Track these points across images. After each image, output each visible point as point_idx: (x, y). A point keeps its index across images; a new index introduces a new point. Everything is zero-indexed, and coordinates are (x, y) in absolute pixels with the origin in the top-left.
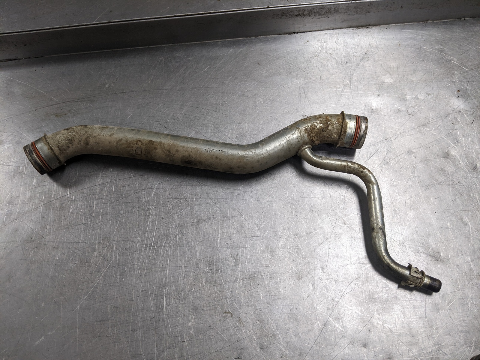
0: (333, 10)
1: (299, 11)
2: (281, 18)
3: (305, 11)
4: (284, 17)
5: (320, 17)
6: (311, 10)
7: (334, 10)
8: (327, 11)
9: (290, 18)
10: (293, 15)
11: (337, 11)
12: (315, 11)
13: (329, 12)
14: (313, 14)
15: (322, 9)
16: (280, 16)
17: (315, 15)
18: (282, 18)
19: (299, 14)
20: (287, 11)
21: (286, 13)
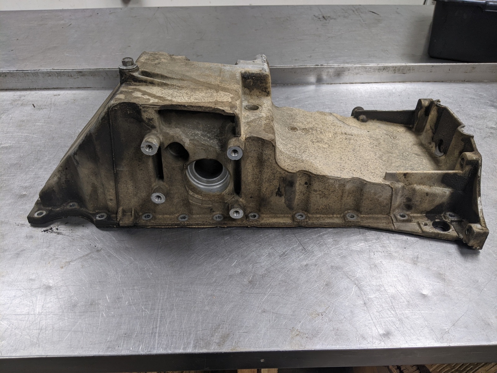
0: (411, 68)
3: (396, 68)
11: (414, 70)
20: (387, 67)
21: (386, 68)
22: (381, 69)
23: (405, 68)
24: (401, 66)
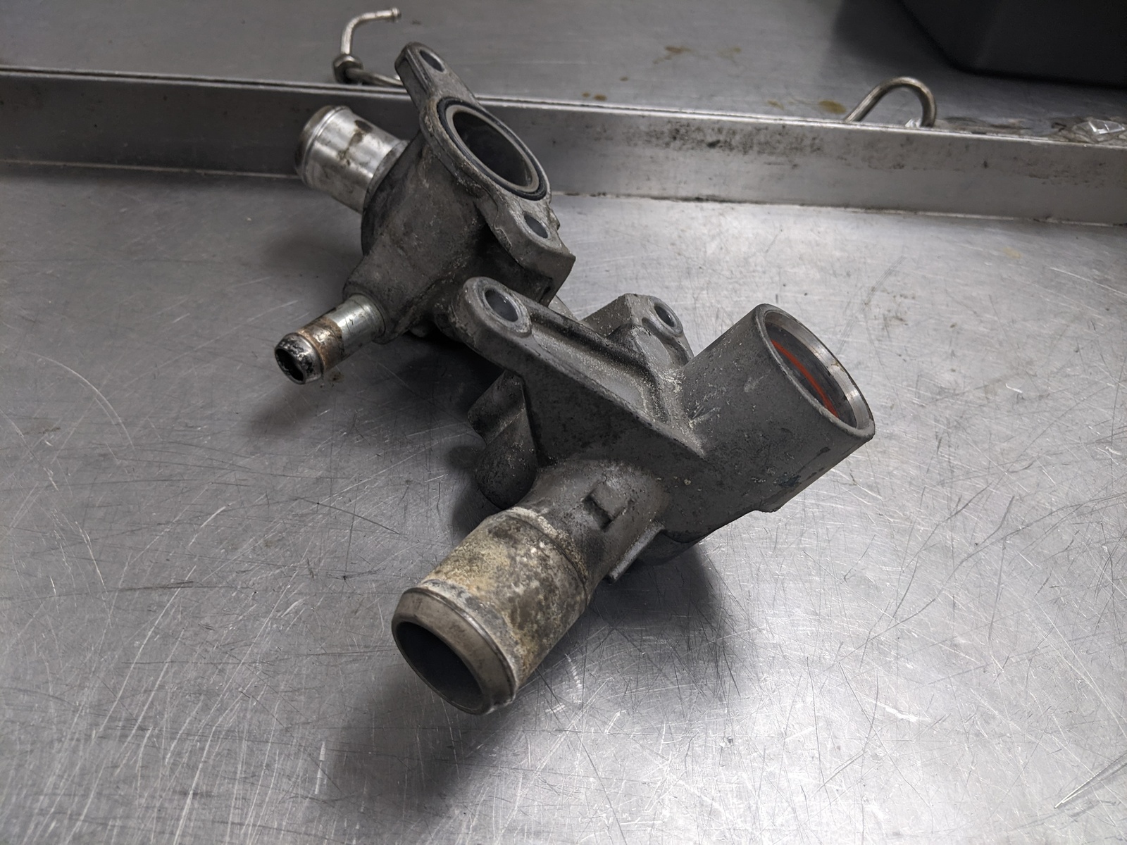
0: (807, 142)
1: (720, 131)
2: (667, 144)
3: (734, 133)
4: (678, 143)
5: (773, 159)
6: (750, 135)
7: (812, 146)
8: (791, 143)
9: (693, 152)
10: (702, 141)
11: (819, 149)
12: (762, 138)
13: (796, 149)
14: (756, 148)
15: (780, 134)
16: (667, 139)
17: (759, 152)
18: (672, 145)
19: (718, 142)
20: (688, 125)
21: (683, 131)
22: (662, 133)
23: (778, 137)
24: (759, 128)
